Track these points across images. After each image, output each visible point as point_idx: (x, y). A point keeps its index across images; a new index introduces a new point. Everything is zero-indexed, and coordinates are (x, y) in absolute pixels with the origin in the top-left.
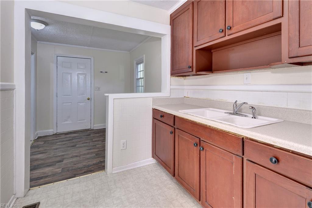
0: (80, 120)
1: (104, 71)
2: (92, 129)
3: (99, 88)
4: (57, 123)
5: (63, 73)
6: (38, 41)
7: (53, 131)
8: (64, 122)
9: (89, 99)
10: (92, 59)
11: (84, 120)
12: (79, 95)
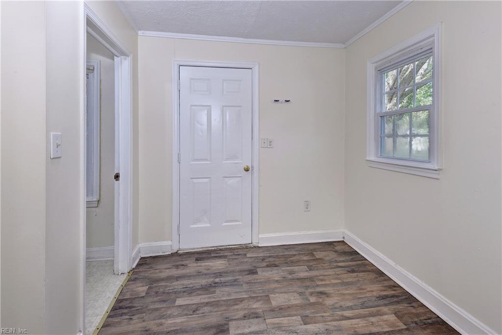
0: (227, 222)
1: (282, 99)
2: (255, 244)
3: (270, 142)
4: (179, 227)
5: (192, 106)
6: (138, 30)
7: (171, 246)
8: (194, 223)
9: (247, 170)
10: (256, 69)
11: (237, 221)
12: (227, 159)
